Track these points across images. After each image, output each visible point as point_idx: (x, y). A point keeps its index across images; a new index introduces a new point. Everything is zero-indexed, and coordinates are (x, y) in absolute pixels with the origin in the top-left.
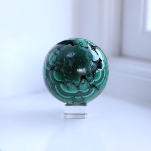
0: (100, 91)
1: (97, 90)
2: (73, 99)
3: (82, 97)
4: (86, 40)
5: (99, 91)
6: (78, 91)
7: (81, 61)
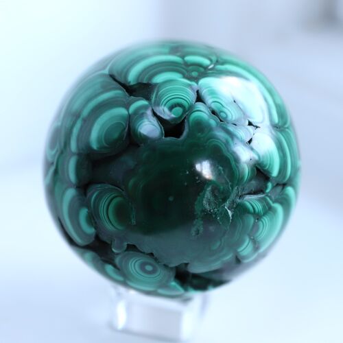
0: (104, 68)
1: (115, 73)
2: (214, 59)
3: (183, 57)
4: (121, 279)
5: (106, 71)
6: (197, 83)
7: (171, 199)
